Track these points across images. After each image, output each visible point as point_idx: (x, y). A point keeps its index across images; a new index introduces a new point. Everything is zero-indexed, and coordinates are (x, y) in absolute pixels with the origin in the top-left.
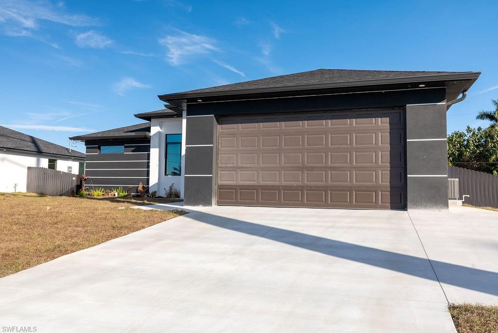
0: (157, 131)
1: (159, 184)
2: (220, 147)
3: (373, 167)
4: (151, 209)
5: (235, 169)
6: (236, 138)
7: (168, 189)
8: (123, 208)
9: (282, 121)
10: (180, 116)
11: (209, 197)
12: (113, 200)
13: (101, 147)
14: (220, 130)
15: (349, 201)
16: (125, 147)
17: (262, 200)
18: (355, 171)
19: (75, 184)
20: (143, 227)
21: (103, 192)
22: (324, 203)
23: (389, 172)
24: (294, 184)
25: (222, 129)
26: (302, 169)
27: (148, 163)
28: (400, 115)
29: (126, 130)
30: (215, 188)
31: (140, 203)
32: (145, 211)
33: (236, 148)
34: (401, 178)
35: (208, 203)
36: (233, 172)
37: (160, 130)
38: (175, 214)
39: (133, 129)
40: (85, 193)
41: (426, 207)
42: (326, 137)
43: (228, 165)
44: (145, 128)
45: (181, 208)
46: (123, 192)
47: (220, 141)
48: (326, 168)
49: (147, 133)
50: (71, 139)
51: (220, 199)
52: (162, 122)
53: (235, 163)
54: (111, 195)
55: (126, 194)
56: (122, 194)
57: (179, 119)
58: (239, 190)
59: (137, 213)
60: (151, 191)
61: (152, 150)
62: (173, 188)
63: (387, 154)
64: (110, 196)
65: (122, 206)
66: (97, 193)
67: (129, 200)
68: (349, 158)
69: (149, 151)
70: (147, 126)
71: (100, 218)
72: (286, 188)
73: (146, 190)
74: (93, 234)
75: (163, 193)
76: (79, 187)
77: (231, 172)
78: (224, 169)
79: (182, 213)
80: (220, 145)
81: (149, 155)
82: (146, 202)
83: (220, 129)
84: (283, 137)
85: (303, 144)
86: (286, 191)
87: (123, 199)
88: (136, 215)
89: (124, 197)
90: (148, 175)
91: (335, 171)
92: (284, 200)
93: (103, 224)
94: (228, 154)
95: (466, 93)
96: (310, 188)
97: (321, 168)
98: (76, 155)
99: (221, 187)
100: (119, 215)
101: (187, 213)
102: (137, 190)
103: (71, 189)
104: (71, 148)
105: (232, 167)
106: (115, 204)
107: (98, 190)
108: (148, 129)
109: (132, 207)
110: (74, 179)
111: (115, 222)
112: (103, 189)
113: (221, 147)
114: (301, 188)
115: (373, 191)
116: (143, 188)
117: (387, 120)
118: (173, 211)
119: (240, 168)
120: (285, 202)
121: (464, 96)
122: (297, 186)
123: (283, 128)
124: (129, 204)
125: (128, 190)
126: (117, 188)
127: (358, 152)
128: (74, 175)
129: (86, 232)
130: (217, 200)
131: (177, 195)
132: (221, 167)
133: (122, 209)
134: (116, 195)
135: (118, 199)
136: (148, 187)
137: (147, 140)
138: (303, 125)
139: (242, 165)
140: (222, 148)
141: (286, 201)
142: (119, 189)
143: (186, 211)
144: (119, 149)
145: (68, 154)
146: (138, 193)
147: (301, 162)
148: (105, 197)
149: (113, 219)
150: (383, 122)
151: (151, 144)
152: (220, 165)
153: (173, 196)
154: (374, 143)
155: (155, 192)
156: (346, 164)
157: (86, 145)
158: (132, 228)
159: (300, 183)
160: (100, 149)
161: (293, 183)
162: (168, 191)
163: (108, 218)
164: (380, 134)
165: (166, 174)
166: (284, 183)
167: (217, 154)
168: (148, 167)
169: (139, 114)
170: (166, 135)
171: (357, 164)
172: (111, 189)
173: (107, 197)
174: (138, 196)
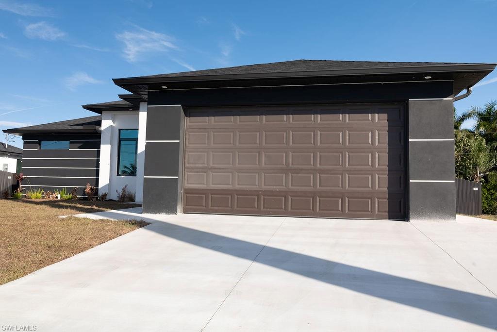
0: (109, 125)
1: (110, 185)
2: (187, 143)
3: (368, 171)
4: (101, 218)
5: (205, 170)
6: (206, 134)
7: (120, 191)
8: (64, 217)
9: (262, 115)
10: (136, 108)
11: (173, 204)
12: (54, 204)
13: (42, 142)
14: (189, 124)
15: (340, 209)
16: (71, 142)
17: (237, 207)
18: (348, 174)
19: (10, 184)
20: (91, 246)
21: (43, 194)
22: (312, 211)
23: (387, 176)
24: (277, 188)
25: (190, 122)
26: (286, 171)
27: (98, 161)
28: (400, 111)
29: (73, 123)
30: (181, 192)
31: (88, 209)
32: (94, 221)
33: (207, 145)
34: (400, 184)
35: (172, 210)
36: (203, 174)
37: (113, 124)
38: (133, 226)
39: (81, 122)
40: (21, 194)
41: (430, 217)
42: (314, 135)
43: (197, 165)
44: (95, 122)
45: (139, 217)
46: (67, 194)
47: (187, 137)
48: (314, 171)
49: (97, 127)
50: (5, 131)
51: (186, 205)
52: (115, 115)
53: (206, 163)
54: (53, 197)
55: (71, 196)
56: (66, 197)
57: (135, 112)
58: (210, 195)
59: (83, 224)
60: (100, 193)
61: (102, 146)
62: (127, 190)
63: (385, 155)
64: (51, 199)
65: (64, 214)
66: (35, 196)
67: (73, 205)
68: (341, 159)
69: (99, 147)
70: (98, 119)
71: (32, 233)
72: (266, 193)
73: (95, 191)
74: (18, 257)
75: (114, 196)
76: (15, 187)
77: (201, 173)
78: (191, 169)
79: (142, 224)
80: (187, 141)
81: (99, 152)
82: (95, 207)
83: (187, 122)
84: (264, 133)
85: (288, 142)
86: (267, 197)
87: (67, 203)
88: (82, 228)
89: (68, 201)
90: (97, 174)
91: (325, 174)
92: (264, 208)
93: (34, 241)
94: (197, 152)
95: (472, 88)
96: (295, 194)
97: (308, 170)
98: (13, 151)
99: (188, 192)
100: (58, 228)
101: (149, 224)
102: (84, 192)
103: (6, 189)
104: (7, 143)
105: (202, 168)
106: (55, 211)
107: (37, 191)
108: (99, 123)
109: (77, 216)
110: (10, 177)
111: (53, 238)
112: (43, 191)
113: (189, 144)
114: (285, 194)
115: (369, 198)
116: (92, 189)
117: (385, 116)
118: (130, 221)
119: (212, 169)
120: (265, 209)
121: (469, 92)
122: (280, 192)
123: (264, 122)
124: (73, 211)
125: (73, 192)
126: (60, 189)
127: (352, 152)
128: (10, 174)
129: (8, 254)
130: (183, 206)
131: (132, 198)
132: (188, 168)
133: (63, 219)
134: (59, 198)
135: (61, 203)
136: (97, 189)
137: (97, 135)
138: (288, 120)
139: (213, 165)
140: (191, 145)
141: (267, 208)
142: (62, 191)
143: (147, 221)
144: (64, 145)
145: (4, 150)
146: (84, 195)
147: (284, 164)
148: (44, 200)
149: (51, 233)
150: (380, 118)
151: (102, 140)
152: (187, 165)
153: (126, 199)
154: (370, 142)
155: (106, 195)
156: (338, 167)
157: (23, 139)
158: (75, 248)
159: (283, 188)
160: (40, 144)
161: (275, 187)
162: (121, 194)
163: (44, 232)
164: (377, 132)
165: (118, 174)
166: (264, 187)
167: (184, 152)
168: (98, 165)
169: (87, 106)
170: (120, 130)
171: (351, 167)
172: (53, 191)
173: (47, 200)
174: (85, 199)
